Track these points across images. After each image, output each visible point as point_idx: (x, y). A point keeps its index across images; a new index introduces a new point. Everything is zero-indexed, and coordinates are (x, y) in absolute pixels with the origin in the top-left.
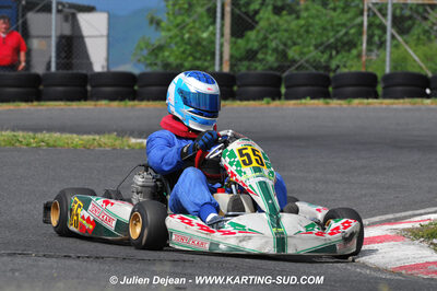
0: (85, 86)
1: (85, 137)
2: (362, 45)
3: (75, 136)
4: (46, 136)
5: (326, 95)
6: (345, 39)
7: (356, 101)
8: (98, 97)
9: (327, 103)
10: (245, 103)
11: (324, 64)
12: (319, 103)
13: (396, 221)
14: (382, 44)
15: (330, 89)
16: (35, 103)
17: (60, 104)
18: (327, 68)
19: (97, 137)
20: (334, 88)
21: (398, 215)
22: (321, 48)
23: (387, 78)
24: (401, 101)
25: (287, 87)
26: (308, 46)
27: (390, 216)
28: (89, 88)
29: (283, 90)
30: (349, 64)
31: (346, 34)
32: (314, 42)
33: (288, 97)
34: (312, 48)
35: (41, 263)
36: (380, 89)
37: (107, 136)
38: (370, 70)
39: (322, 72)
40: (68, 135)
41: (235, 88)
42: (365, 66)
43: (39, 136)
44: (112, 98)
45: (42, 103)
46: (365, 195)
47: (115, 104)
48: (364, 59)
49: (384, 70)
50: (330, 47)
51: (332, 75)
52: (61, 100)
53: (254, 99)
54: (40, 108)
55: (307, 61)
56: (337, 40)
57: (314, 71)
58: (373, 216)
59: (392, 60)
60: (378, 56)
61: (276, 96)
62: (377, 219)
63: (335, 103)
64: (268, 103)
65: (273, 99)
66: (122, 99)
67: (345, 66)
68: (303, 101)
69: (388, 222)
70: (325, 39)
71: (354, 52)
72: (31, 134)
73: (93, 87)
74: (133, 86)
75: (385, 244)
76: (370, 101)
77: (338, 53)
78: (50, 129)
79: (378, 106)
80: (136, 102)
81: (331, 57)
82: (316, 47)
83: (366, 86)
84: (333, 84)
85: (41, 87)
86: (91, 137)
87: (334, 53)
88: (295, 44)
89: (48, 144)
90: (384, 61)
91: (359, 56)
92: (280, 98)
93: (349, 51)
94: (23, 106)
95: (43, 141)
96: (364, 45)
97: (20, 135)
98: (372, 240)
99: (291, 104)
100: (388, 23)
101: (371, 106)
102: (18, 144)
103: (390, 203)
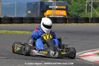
0: (23, 20)
1: (23, 32)
3: (21, 31)
5: (78, 22)
6: (82, 10)
7: (84, 24)
8: (26, 23)
9: (78, 24)
10: (59, 24)
11: (77, 15)
12: (76, 24)
14: (90, 11)
15: (78, 21)
16: (12, 24)
17: (17, 24)
18: (78, 16)
19: (26, 32)
20: (79, 21)
22: (76, 12)
23: (91, 19)
24: (95, 24)
25: (69, 21)
26: (73, 11)
27: (93, 50)
28: (24, 21)
30: (82, 15)
31: (82, 9)
32: (74, 10)
33: (69, 23)
34: (74, 12)
36: (90, 21)
37: (28, 32)
38: (87, 17)
39: (76, 17)
40: (19, 31)
41: (57, 21)
42: (86, 16)
43: (13, 31)
44: (29, 23)
45: (13, 24)
46: (87, 45)
47: (30, 24)
48: (86, 14)
49: (91, 17)
50: (78, 11)
51: (79, 18)
52: (18, 23)
53: (61, 23)
54: (13, 25)
55: (73, 15)
56: (80, 10)
57: (75, 17)
59: (92, 14)
60: (89, 13)
61: (66, 22)
62: (90, 50)
63: (79, 24)
64: (64, 24)
65: (66, 23)
67: (82, 16)
68: (72, 24)
69: (92, 51)
70: (77, 10)
71: (84, 13)
72: (11, 31)
73: (25, 20)
74: (33, 20)
75: (92, 56)
76: (88, 24)
77: (80, 13)
78: (15, 30)
79: (89, 25)
80: (34, 24)
81: (78, 14)
82: (75, 11)
83: (86, 20)
85: (13, 21)
86: (24, 32)
87: (79, 13)
88: (70, 11)
89: (15, 33)
90: (91, 15)
91: (85, 14)
93: (83, 12)
94: (9, 25)
95: (13, 33)
96: (86, 11)
97: (8, 31)
98: (89, 55)
99: (70, 24)
100: (92, 6)
101: (88, 25)
102: (8, 33)
103: (92, 47)
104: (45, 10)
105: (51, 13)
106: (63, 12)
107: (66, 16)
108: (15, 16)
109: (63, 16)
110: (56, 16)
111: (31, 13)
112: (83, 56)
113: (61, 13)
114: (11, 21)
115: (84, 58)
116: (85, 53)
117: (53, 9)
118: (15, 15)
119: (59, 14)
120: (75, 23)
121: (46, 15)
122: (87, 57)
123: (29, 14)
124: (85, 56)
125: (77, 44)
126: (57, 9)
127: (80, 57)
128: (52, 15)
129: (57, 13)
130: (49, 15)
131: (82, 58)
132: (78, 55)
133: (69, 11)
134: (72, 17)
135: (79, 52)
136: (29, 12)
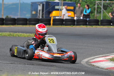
0: (27, 21)
1: (27, 34)
3: (25, 34)
4: (18, 34)
5: (86, 25)
7: (94, 26)
8: (30, 24)
9: (87, 27)
10: (66, 26)
12: (85, 27)
13: (106, 56)
15: (87, 23)
16: (15, 26)
17: (21, 26)
19: (30, 34)
20: (88, 23)
23: (101, 21)
24: (105, 26)
25: (77, 22)
27: (104, 55)
28: (28, 22)
33: (77, 25)
35: (19, 66)
36: (100, 23)
37: (33, 34)
38: (98, 18)
40: (23, 34)
41: (64, 23)
42: (96, 18)
43: (16, 34)
45: (16, 25)
46: (97, 50)
49: (101, 19)
54: (17, 27)
58: (100, 55)
63: (89, 27)
64: (72, 26)
65: (73, 25)
68: (81, 26)
71: (93, 14)
72: (14, 33)
73: (29, 22)
75: (103, 62)
76: (97, 26)
78: (19, 32)
83: (96, 22)
86: (29, 34)
89: (18, 36)
90: (101, 17)
92: (75, 25)
94: (12, 26)
95: (17, 35)
96: (96, 12)
97: (12, 33)
98: (100, 61)
99: (78, 27)
100: (102, 7)
101: (98, 28)
102: (11, 36)
103: (104, 52)
104: (50, 11)
105: (57, 14)
106: (70, 13)
108: (19, 17)
109: (70, 18)
111: (36, 13)
112: (94, 62)
114: (14, 22)
115: (95, 64)
116: (96, 59)
117: (60, 10)
118: (18, 15)
120: (83, 25)
121: (52, 16)
122: (99, 63)
124: (96, 62)
127: (91, 62)
128: (58, 16)
130: (56, 16)
131: (93, 64)
132: (89, 60)
135: (89, 57)
136: (34, 13)
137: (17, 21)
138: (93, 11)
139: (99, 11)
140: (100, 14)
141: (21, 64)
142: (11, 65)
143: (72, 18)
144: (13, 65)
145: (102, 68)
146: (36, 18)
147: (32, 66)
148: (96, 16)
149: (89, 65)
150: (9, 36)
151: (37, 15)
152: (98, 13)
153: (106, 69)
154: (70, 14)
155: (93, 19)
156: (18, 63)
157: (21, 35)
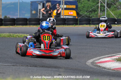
0: (27, 22)
2: (98, 11)
5: (90, 24)
8: (30, 24)
9: (90, 26)
10: (69, 26)
11: (88, 16)
12: (88, 26)
13: (111, 56)
14: (104, 10)
15: (91, 22)
16: (14, 26)
20: (92, 22)
21: (112, 55)
22: (88, 12)
25: (79, 22)
26: (84, 11)
27: (110, 55)
28: (28, 22)
29: (78, 23)
31: (94, 8)
32: (86, 10)
33: (80, 24)
35: (21, 68)
39: (88, 18)
40: (24, 34)
41: (66, 22)
43: (16, 34)
45: (16, 26)
46: (103, 50)
47: (35, 26)
50: (90, 11)
51: (91, 19)
52: (21, 25)
53: (71, 25)
55: (84, 15)
56: (92, 10)
57: (86, 18)
61: (77, 24)
62: (106, 56)
63: (92, 26)
64: (75, 26)
65: (76, 25)
66: (37, 25)
67: (94, 16)
68: (84, 25)
70: (88, 9)
71: (96, 13)
72: (14, 34)
73: (29, 22)
75: (110, 62)
77: (92, 13)
78: (19, 33)
81: (90, 14)
84: (91, 21)
88: (81, 11)
89: (19, 37)
92: (78, 25)
94: (11, 27)
95: (17, 36)
97: (11, 34)
98: (106, 62)
99: (81, 26)
102: (11, 37)
103: (110, 52)
107: (76, 17)
108: (18, 17)
109: (72, 17)
110: (65, 17)
111: (36, 13)
112: (100, 62)
113: (70, 13)
114: (14, 22)
115: (101, 65)
116: (102, 59)
118: (18, 15)
119: (68, 15)
120: (87, 24)
121: (53, 16)
122: (105, 63)
123: (34, 14)
124: (102, 63)
125: (92, 49)
126: (66, 9)
127: (97, 63)
129: (66, 14)
131: (99, 64)
132: (94, 61)
133: (79, 10)
134: (84, 18)
135: (94, 58)
136: (34, 12)
137: (17, 22)
138: (96, 9)
139: (102, 9)
140: (103, 13)
141: (24, 66)
142: (13, 67)
143: (74, 17)
144: (15, 67)
145: (108, 69)
146: (37, 17)
147: (35, 68)
148: (99, 14)
149: (94, 65)
150: (9, 37)
151: (38, 14)
152: (102, 12)
153: (113, 70)
154: (72, 13)
155: (96, 17)
156: (21, 65)
157: (21, 35)
